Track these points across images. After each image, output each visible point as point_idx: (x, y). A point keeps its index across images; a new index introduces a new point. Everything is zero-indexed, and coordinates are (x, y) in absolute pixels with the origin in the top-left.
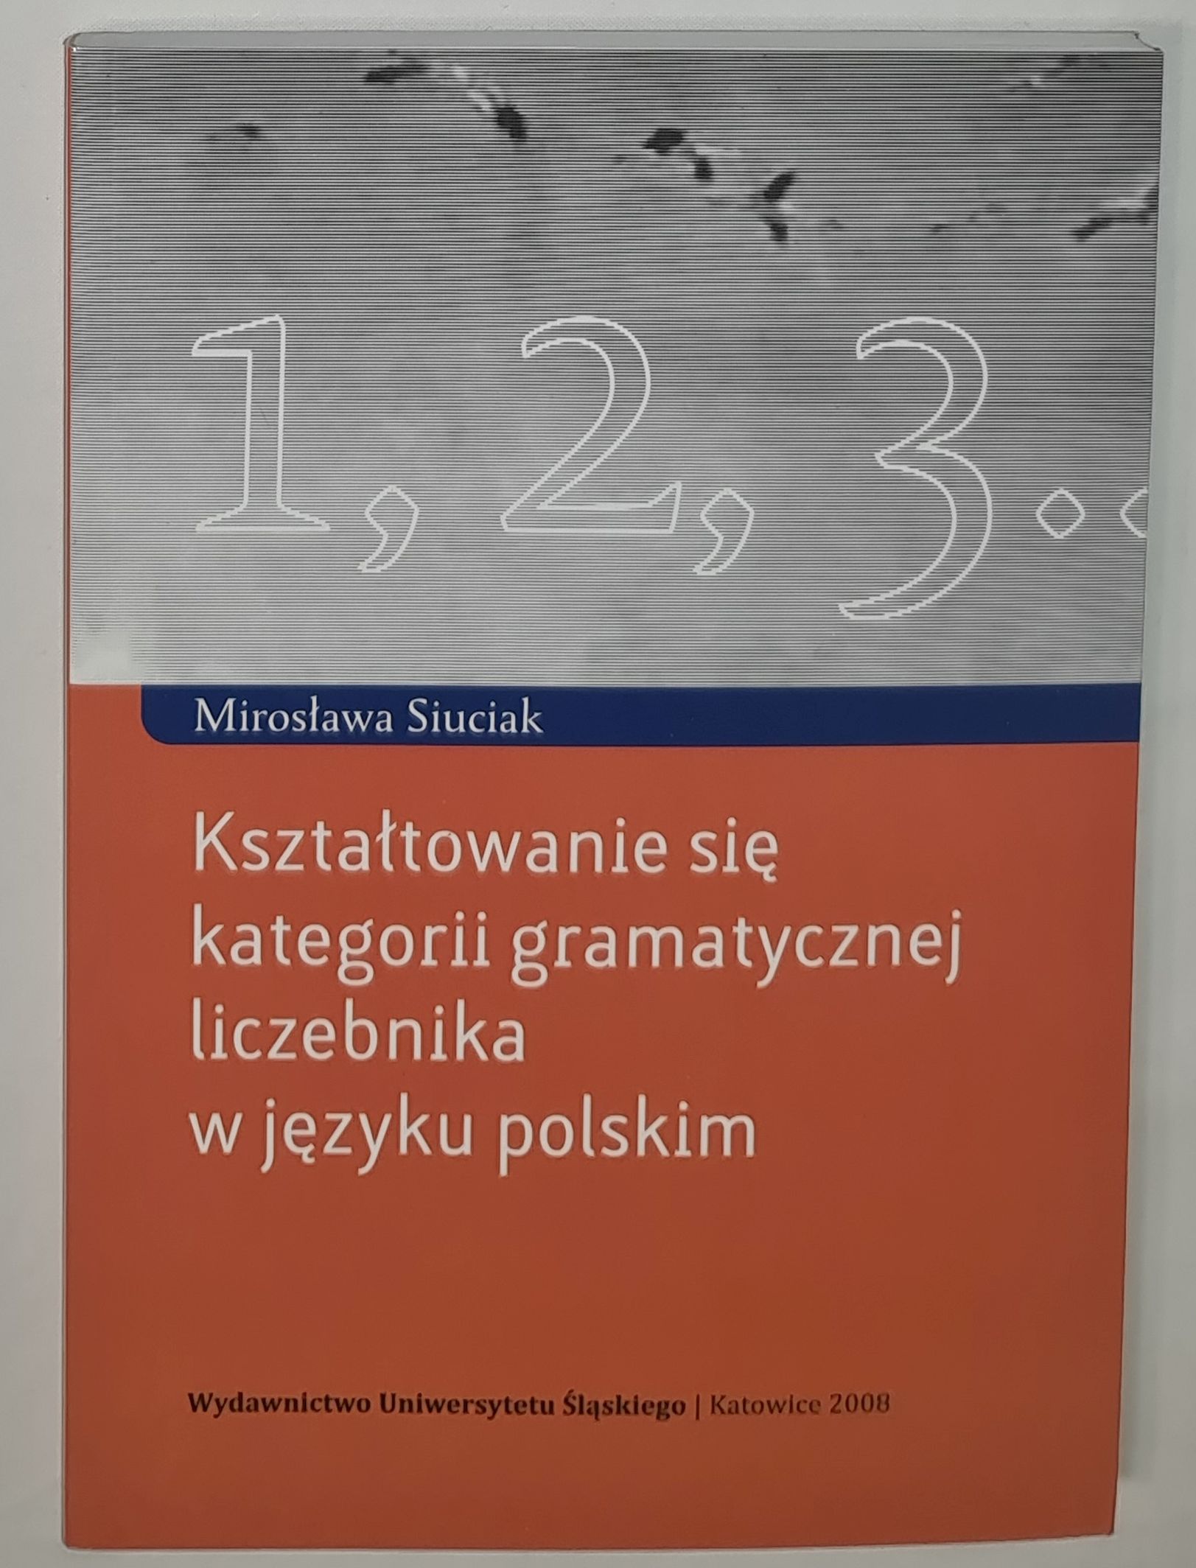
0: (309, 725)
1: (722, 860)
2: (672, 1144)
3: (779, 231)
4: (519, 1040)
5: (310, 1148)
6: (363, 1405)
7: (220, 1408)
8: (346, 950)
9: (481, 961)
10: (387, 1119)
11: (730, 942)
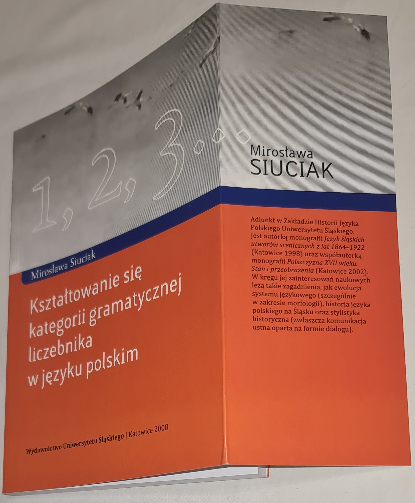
0: (52, 272)
1: (130, 278)
2: (121, 361)
3: (140, 107)
4: (91, 341)
5: (51, 381)
6: (60, 447)
7: (33, 452)
8: (58, 327)
9: (84, 322)
10: (66, 369)
11: (132, 299)
